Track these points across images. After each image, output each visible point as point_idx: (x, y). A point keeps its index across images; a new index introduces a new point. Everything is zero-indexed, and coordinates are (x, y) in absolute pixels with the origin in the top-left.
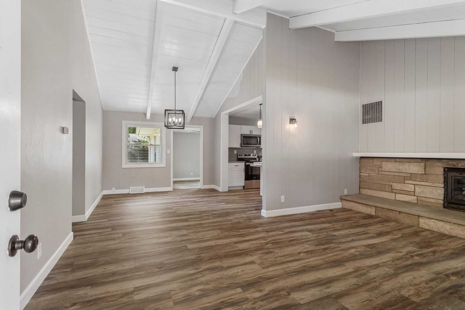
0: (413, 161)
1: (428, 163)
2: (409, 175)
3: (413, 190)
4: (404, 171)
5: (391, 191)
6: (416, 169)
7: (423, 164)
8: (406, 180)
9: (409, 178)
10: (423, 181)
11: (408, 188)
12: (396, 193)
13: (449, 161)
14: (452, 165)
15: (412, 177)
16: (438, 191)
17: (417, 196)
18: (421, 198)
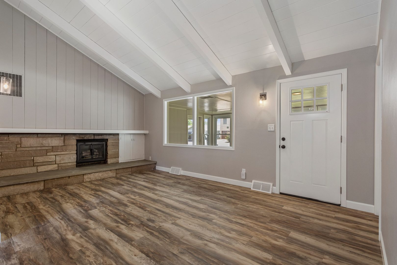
0: (55, 136)
1: (67, 137)
2: (51, 148)
3: (55, 160)
4: (47, 145)
5: (32, 165)
6: (56, 142)
7: (62, 138)
8: (48, 152)
9: (51, 150)
10: (63, 151)
11: (50, 159)
12: (37, 166)
13: (80, 135)
14: (82, 137)
15: (54, 149)
16: (74, 157)
17: (58, 164)
18: (61, 164)
